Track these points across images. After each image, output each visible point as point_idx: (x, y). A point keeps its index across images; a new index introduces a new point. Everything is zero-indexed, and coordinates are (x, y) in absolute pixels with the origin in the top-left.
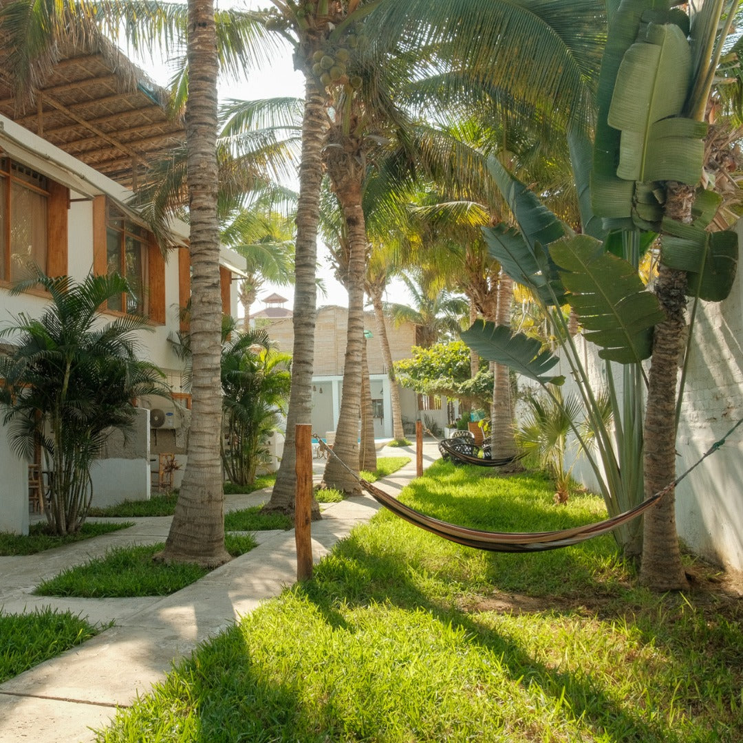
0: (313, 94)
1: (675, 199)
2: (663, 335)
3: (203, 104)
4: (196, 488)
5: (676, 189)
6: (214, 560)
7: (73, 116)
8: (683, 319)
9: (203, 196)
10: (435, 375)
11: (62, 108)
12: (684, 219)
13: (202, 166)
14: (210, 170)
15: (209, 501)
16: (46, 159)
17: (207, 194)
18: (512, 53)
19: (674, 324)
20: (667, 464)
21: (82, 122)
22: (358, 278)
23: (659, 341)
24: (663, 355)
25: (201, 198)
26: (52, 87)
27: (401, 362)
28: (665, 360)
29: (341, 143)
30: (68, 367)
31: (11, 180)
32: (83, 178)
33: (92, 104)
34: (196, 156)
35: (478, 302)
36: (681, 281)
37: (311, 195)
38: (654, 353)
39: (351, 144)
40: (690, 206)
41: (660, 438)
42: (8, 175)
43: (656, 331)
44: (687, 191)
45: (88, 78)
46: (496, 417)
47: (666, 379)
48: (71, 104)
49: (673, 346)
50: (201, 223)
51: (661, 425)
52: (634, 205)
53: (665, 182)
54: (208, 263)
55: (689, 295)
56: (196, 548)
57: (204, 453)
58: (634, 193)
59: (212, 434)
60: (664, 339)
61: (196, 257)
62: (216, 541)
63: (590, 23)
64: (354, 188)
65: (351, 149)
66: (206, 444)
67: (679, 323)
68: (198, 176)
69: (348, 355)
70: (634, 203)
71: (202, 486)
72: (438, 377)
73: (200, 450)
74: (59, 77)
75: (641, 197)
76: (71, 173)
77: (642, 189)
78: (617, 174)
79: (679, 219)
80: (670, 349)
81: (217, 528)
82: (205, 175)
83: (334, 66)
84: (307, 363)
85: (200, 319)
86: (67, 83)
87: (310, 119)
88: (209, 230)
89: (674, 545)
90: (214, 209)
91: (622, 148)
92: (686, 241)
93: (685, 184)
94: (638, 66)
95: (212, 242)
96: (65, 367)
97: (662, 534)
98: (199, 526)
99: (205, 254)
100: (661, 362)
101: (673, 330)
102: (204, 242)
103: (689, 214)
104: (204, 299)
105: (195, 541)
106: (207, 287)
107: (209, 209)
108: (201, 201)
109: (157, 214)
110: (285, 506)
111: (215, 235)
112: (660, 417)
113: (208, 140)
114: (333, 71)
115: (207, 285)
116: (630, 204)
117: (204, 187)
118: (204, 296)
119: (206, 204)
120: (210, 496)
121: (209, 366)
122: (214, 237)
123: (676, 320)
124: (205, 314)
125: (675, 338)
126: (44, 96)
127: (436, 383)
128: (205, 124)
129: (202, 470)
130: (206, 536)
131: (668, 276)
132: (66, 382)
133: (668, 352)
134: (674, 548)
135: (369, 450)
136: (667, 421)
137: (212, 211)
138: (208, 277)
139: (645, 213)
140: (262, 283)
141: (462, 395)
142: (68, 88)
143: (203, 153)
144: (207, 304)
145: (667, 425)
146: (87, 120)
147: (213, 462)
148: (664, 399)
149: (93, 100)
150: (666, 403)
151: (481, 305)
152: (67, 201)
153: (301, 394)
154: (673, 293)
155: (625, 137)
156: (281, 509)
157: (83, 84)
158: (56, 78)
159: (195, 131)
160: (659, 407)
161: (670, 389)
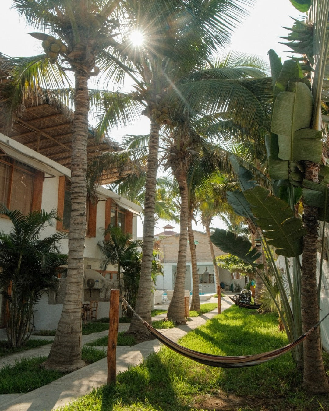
0: (154, 129)
1: (309, 170)
2: (307, 242)
3: (80, 126)
4: (65, 324)
5: (309, 165)
6: (73, 367)
7: (56, 141)
8: (317, 233)
9: (78, 170)
10: (236, 263)
11: (50, 138)
12: (314, 180)
13: (77, 155)
14: (82, 157)
15: (72, 332)
16: (32, 158)
17: (80, 169)
18: (234, 104)
19: (312, 235)
20: (314, 315)
21: (61, 144)
22: (185, 215)
23: (305, 245)
24: (308, 253)
25: (76, 171)
26: (45, 128)
27: (221, 256)
28: (309, 256)
29: (176, 154)
30: (21, 257)
31: (14, 167)
32: (53, 167)
33: (64, 136)
34: (75, 150)
35: (251, 228)
36: (315, 212)
37: (152, 174)
38: (303, 252)
39: (181, 154)
40: (317, 173)
41: (308, 300)
42: (12, 165)
43: (304, 239)
44: (314, 166)
45: (61, 124)
46: (257, 284)
47: (310, 266)
48: (55, 136)
49: (313, 248)
50: (76, 183)
51: (309, 292)
52: (289, 173)
53: (304, 161)
54: (78, 203)
55: (320, 220)
56: (62, 360)
57: (71, 305)
58: (289, 167)
59: (76, 294)
60: (308, 244)
61: (73, 200)
62: (75, 356)
63: (268, 89)
64: (182, 173)
65: (181, 156)
66: (72, 300)
67: (315, 235)
68: (75, 160)
69: (179, 252)
70: (289, 172)
71: (68, 324)
72: (238, 264)
73: (69, 303)
74: (48, 124)
75: (292, 169)
76: (46, 165)
77: (293, 165)
78: (279, 157)
79: (312, 180)
80: (311, 249)
81: (76, 348)
82: (79, 160)
83: (161, 115)
84: (149, 256)
85: (73, 232)
86: (51, 127)
87: (152, 139)
88: (80, 186)
89: (320, 364)
90: (83, 176)
91: (280, 144)
92: (315, 191)
93: (313, 162)
94: (283, 102)
95: (81, 193)
96: (19, 257)
97: (313, 357)
98: (65, 347)
99: (77, 199)
100: (307, 256)
101: (312, 239)
102: (77, 192)
103: (317, 177)
104: (76, 222)
105: (62, 356)
106: (78, 216)
107: (80, 176)
108: (76, 172)
109: (91, 185)
110: (135, 332)
111: (83, 189)
112: (308, 288)
113: (82, 143)
114: (161, 117)
115: (78, 214)
116: (287, 172)
117: (78, 165)
118: (75, 220)
119: (79, 174)
120: (72, 329)
121: (76, 257)
122: (82, 190)
123: (313, 233)
124: (75, 229)
125: (313, 243)
126: (41, 132)
127: (235, 267)
128: (80, 135)
129: (69, 314)
130: (68, 353)
131: (308, 210)
132: (19, 265)
133: (310, 251)
134: (320, 366)
135: (196, 300)
136: (312, 290)
137: (82, 177)
138: (78, 210)
139: (295, 177)
140: (157, 219)
141: (247, 272)
142: (52, 129)
143: (78, 149)
144: (77, 224)
145: (312, 292)
146: (64, 144)
147: (76, 310)
148: (309, 277)
149: (64, 134)
150: (311, 280)
151: (252, 229)
152: (43, 178)
153: (146, 272)
154: (310, 219)
155: (281, 138)
156: (133, 333)
157: (59, 127)
158: (46, 124)
159: (75, 138)
160: (307, 282)
161: (312, 272)
